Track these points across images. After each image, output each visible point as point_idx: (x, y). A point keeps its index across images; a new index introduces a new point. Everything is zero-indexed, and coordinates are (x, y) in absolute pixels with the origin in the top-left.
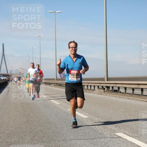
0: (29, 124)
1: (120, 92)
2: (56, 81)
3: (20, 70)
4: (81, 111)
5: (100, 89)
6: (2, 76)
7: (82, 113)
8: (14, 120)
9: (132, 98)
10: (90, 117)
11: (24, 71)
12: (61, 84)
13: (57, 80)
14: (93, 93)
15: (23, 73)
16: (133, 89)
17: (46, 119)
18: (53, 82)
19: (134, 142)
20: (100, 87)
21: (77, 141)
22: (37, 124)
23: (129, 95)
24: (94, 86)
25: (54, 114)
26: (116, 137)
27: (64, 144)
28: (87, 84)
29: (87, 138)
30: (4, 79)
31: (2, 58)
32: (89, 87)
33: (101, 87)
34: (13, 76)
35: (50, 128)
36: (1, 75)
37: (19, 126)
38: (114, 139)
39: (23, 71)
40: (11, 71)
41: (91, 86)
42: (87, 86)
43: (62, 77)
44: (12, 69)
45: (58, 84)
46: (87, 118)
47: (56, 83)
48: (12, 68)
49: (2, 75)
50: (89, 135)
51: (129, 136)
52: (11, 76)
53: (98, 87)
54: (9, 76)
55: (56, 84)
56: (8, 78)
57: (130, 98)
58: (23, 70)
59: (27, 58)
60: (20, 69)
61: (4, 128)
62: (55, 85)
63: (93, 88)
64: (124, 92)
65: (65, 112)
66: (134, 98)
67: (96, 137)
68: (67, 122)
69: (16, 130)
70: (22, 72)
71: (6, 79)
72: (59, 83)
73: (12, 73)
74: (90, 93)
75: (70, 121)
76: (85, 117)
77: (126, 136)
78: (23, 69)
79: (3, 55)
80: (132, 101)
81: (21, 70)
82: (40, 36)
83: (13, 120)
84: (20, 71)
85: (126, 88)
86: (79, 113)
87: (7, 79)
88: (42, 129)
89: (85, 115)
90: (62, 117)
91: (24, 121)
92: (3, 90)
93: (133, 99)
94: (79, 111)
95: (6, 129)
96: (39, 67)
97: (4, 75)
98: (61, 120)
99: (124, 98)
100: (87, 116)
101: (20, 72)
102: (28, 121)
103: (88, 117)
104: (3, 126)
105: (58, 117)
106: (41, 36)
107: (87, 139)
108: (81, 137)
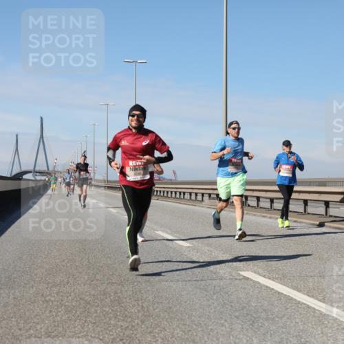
1: (249, 206)
4: (178, 235)
5: (214, 199)
9: (269, 215)
10: (194, 246)
14: (199, 206)
16: (272, 201)
19: (272, 287)
20: (212, 196)
21: (171, 284)
23: (264, 210)
24: (203, 195)
26: (241, 278)
27: (149, 288)
28: (190, 191)
29: (189, 279)
30: (41, 180)
31: (40, 142)
32: (193, 197)
33: (215, 196)
36: (37, 172)
38: (237, 282)
40: (55, 166)
41: (196, 194)
42: (191, 194)
44: (56, 163)
46: (189, 247)
48: (55, 161)
49: (39, 173)
50: (193, 274)
51: (264, 276)
53: (210, 195)
54: (50, 174)
57: (265, 215)
63: (199, 197)
64: (256, 205)
65: (151, 237)
66: (273, 216)
67: (206, 277)
73: (56, 170)
74: (195, 205)
77: (257, 276)
79: (42, 136)
80: (270, 220)
82: (108, 104)
85: (258, 198)
92: (41, 198)
93: (270, 218)
94: (176, 234)
97: (41, 173)
99: (255, 215)
107: (189, 281)
108: (179, 277)
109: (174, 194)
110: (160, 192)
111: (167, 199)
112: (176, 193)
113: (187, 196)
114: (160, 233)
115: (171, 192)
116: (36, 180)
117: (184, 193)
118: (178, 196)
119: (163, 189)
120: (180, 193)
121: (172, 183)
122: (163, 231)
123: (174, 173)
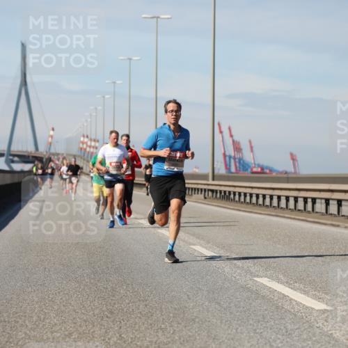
0: (113, 322)
2: (211, 182)
3: (82, 139)
4: (302, 286)
6: (16, 159)
7: (305, 293)
8: (63, 308)
11: (97, 144)
12: (230, 192)
13: (213, 179)
14: (346, 227)
15: (92, 150)
17: (175, 309)
18: (200, 187)
22: (143, 323)
25: (205, 293)
28: (327, 195)
30: (22, 172)
31: (20, 94)
32: (333, 208)
34: (57, 162)
35: (190, 336)
36: (14, 156)
37: (80, 326)
39: (93, 144)
40: (50, 144)
41: (340, 202)
42: (327, 201)
43: (233, 169)
44: (52, 137)
45: (216, 191)
46: (324, 311)
47: (209, 190)
48: (52, 133)
52: (50, 160)
54: (40, 159)
55: (212, 191)
56: (40, 166)
58: (91, 140)
59: (107, 96)
60: (84, 136)
61: (26, 333)
62: (205, 198)
65: (245, 288)
68: (251, 322)
69: (67, 339)
70: (90, 147)
71: (30, 172)
72: (223, 189)
73: (53, 151)
74: (338, 226)
75: (264, 318)
76: (317, 308)
78: (93, 137)
79: (24, 83)
81: (86, 140)
82: (158, 17)
83: (56, 307)
84: (81, 145)
86: (295, 292)
87: (34, 169)
88: (163, 339)
89: (319, 299)
90: (232, 305)
91: (97, 312)
94: (297, 285)
95: (34, 336)
96: (128, 141)
97: (24, 158)
98: (231, 313)
100: (326, 304)
101: (81, 149)
102: (112, 313)
103: (329, 308)
104: (22, 325)
105: (219, 304)
106: (162, 17)
109: (292, 201)
110: (264, 196)
111: (279, 212)
112: (296, 199)
113: (320, 206)
114: (265, 281)
115: (287, 198)
116: (12, 172)
117: (314, 201)
118: (301, 205)
119: (270, 192)
120: (305, 200)
121: (288, 180)
122: (271, 277)
123: (293, 158)
